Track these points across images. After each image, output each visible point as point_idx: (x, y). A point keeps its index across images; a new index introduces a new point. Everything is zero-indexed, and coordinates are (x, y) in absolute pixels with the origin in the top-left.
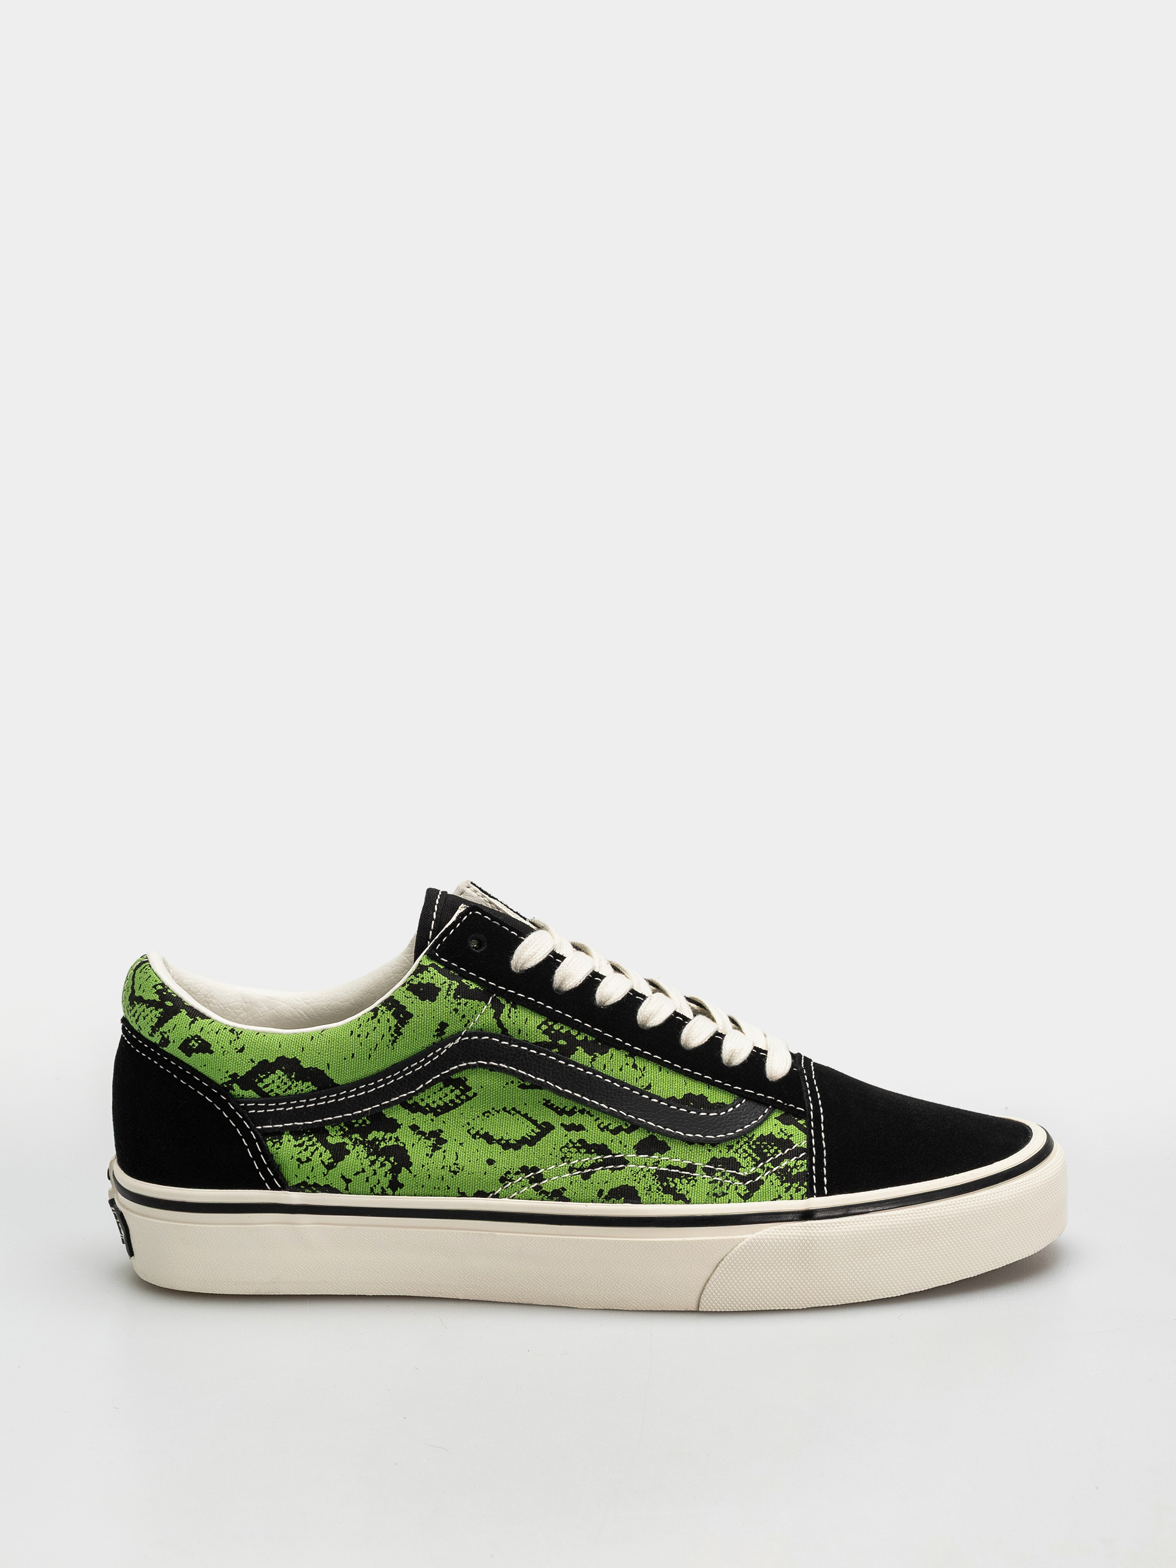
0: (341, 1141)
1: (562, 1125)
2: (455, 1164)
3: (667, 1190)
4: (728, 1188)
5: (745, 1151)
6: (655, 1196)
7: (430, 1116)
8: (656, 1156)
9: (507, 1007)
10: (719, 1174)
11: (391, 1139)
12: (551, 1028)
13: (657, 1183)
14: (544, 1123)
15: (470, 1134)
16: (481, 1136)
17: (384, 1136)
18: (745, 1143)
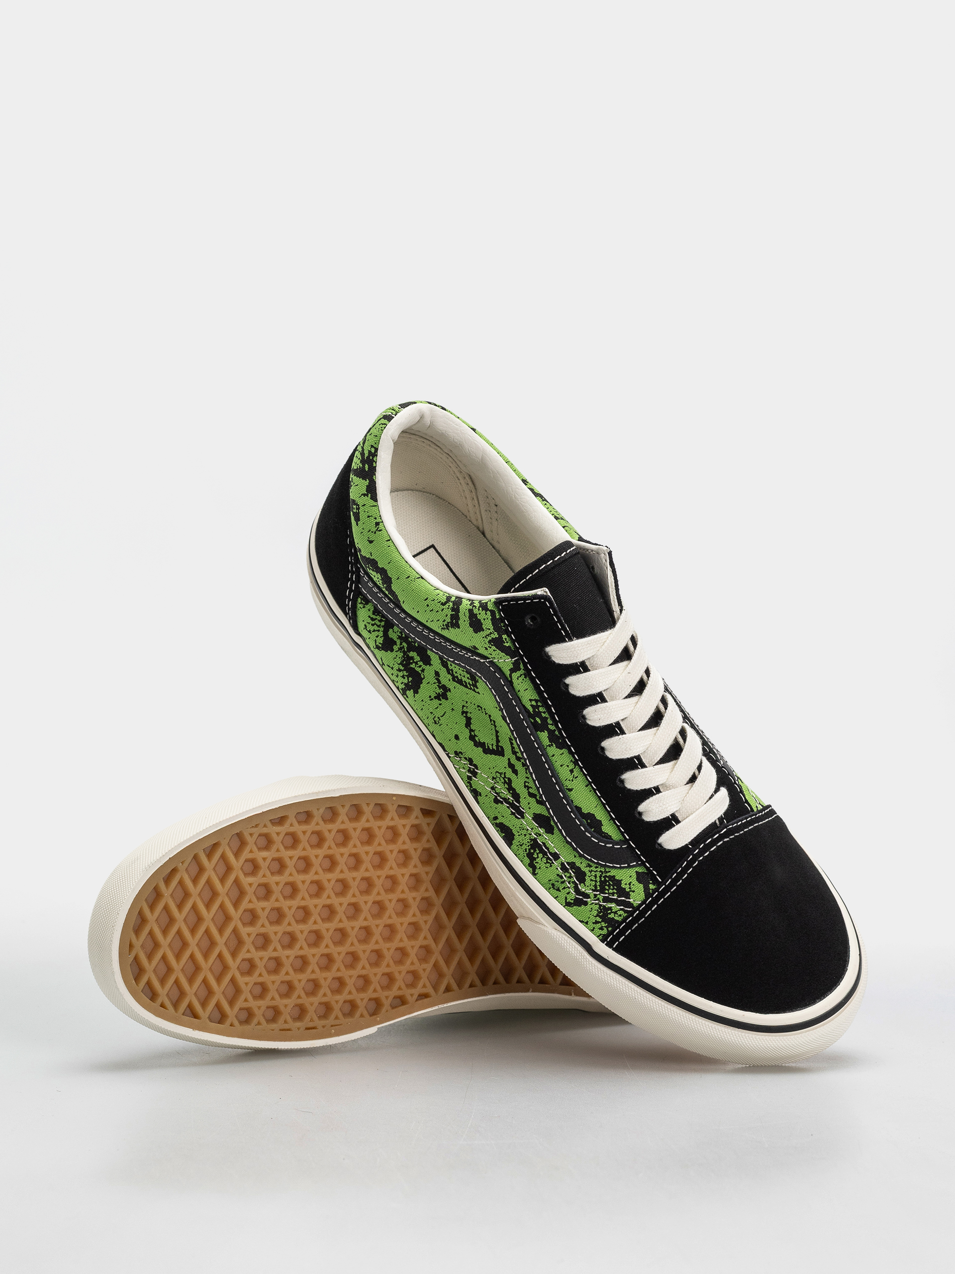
0: (395, 639)
1: (509, 759)
2: (438, 718)
3: (530, 855)
4: (564, 888)
5: (596, 876)
6: (521, 852)
7: (450, 677)
8: (542, 831)
9: (522, 672)
10: (568, 875)
11: (420, 666)
12: (538, 707)
13: (528, 846)
14: (502, 747)
15: (463, 708)
16: (466, 717)
17: (419, 661)
18: (601, 871)
